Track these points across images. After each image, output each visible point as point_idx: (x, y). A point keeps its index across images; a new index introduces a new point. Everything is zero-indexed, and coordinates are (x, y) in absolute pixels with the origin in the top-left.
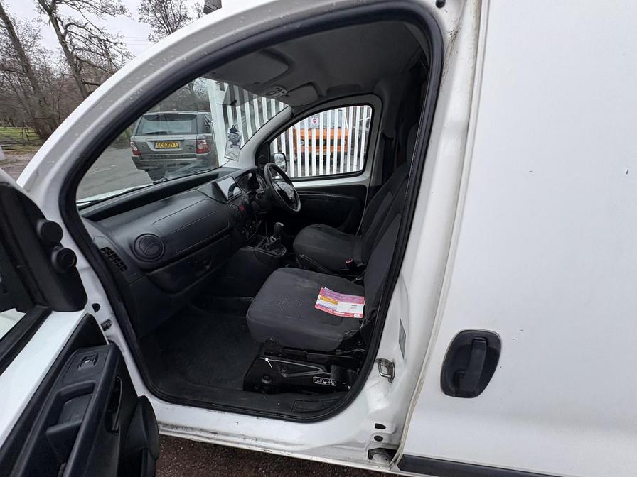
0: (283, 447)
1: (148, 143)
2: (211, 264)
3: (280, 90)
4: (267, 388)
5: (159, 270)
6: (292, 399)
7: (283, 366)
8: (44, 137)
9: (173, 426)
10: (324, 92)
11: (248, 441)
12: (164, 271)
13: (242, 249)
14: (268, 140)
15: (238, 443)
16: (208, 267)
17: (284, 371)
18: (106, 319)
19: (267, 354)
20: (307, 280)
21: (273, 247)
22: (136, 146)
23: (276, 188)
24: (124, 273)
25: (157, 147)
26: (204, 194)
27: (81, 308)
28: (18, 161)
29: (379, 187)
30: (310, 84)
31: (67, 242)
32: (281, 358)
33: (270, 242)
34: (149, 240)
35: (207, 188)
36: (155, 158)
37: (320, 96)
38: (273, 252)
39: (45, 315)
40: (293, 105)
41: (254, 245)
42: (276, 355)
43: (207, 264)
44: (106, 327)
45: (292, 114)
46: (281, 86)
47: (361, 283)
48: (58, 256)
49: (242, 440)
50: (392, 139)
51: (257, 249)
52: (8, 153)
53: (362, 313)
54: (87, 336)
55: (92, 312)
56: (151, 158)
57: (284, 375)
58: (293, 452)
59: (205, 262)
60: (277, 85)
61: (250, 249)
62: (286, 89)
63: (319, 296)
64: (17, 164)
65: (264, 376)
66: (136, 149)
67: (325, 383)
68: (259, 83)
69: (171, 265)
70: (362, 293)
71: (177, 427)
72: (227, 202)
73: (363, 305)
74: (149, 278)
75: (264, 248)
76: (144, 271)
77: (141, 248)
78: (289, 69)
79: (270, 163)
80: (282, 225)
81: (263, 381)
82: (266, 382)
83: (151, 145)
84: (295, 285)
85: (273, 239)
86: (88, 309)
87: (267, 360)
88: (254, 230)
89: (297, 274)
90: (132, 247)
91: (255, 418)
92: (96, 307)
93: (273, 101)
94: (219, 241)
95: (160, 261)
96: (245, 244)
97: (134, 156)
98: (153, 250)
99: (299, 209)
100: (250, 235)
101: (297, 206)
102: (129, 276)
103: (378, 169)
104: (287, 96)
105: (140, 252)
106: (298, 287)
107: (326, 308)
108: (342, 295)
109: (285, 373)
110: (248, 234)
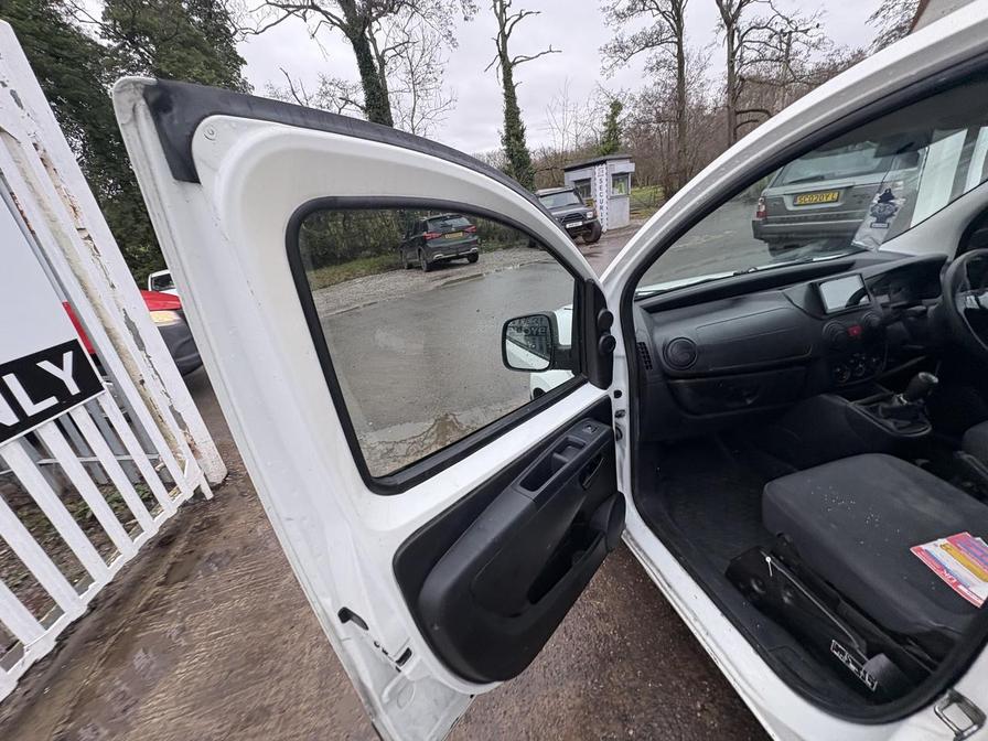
0: (736, 676)
1: (785, 197)
2: (756, 399)
4: (755, 597)
5: (682, 381)
6: (782, 638)
7: (790, 586)
8: (669, 195)
9: (637, 545)
11: (697, 624)
12: (686, 384)
13: (825, 397)
15: (687, 618)
16: (749, 402)
17: (788, 594)
18: (623, 408)
19: (772, 554)
21: (894, 414)
22: (765, 203)
24: (647, 372)
26: (790, 300)
27: (605, 389)
31: (616, 330)
32: (793, 573)
33: (891, 403)
34: (686, 345)
35: (799, 291)
38: (890, 423)
39: (583, 382)
41: (851, 397)
42: (787, 565)
43: (749, 396)
44: (619, 415)
48: (604, 340)
49: (692, 619)
51: (855, 407)
54: (600, 412)
55: (612, 397)
57: (786, 600)
58: (744, 692)
59: (745, 393)
61: (841, 402)
65: (757, 578)
66: (763, 209)
67: (852, 667)
69: (698, 380)
71: (640, 549)
72: (823, 317)
74: (668, 385)
75: (874, 410)
76: (666, 376)
77: (673, 351)
80: (935, 380)
81: (753, 582)
82: (756, 587)
83: (788, 201)
85: (901, 400)
86: (610, 392)
87: (768, 559)
90: (665, 348)
91: (718, 612)
92: (618, 394)
94: (781, 371)
95: (688, 371)
96: (831, 390)
97: (757, 219)
98: (683, 358)
100: (853, 378)
102: (651, 376)
105: (670, 355)
107: (943, 568)
109: (789, 598)
110: (846, 376)
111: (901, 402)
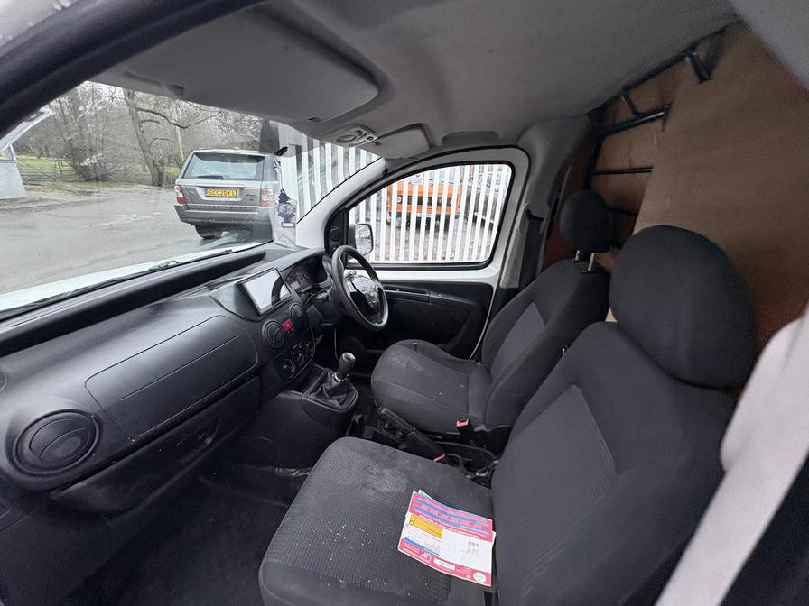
1: (197, 188)
2: (214, 435)
3: (362, 135)
5: (79, 485)
10: (438, 141)
12: (89, 485)
14: (346, 206)
16: (209, 441)
20: (386, 471)
21: (335, 392)
22: (182, 191)
23: (349, 289)
25: (209, 194)
26: (219, 304)
28: (41, 200)
29: (514, 292)
30: (418, 126)
33: (331, 384)
35: (225, 291)
36: (205, 208)
37: (431, 146)
38: (333, 401)
40: (387, 157)
41: (301, 388)
45: (386, 170)
46: (366, 128)
47: (487, 482)
50: (542, 219)
51: (307, 397)
52: (32, 190)
53: (489, 570)
56: (200, 208)
60: (356, 125)
61: (295, 396)
62: (374, 132)
63: (409, 515)
64: (39, 204)
66: (181, 196)
68: (320, 120)
69: (114, 467)
70: (489, 511)
72: (260, 318)
73: (491, 545)
74: (52, 505)
75: (320, 395)
76: (37, 494)
77: (39, 446)
78: (378, 96)
79: (344, 247)
80: (353, 357)
83: (200, 192)
84: (365, 486)
85: (335, 379)
88: (306, 360)
89: (372, 456)
90: (12, 444)
93: (352, 150)
94: (233, 393)
95: (82, 466)
96: (285, 389)
97: (178, 204)
98: (67, 448)
99: (385, 320)
100: (298, 369)
101: (382, 315)
103: (515, 263)
104: (377, 143)
105: (31, 455)
106: (371, 492)
107: (420, 550)
108: (451, 511)
110: (293, 369)
111: (336, 381)
